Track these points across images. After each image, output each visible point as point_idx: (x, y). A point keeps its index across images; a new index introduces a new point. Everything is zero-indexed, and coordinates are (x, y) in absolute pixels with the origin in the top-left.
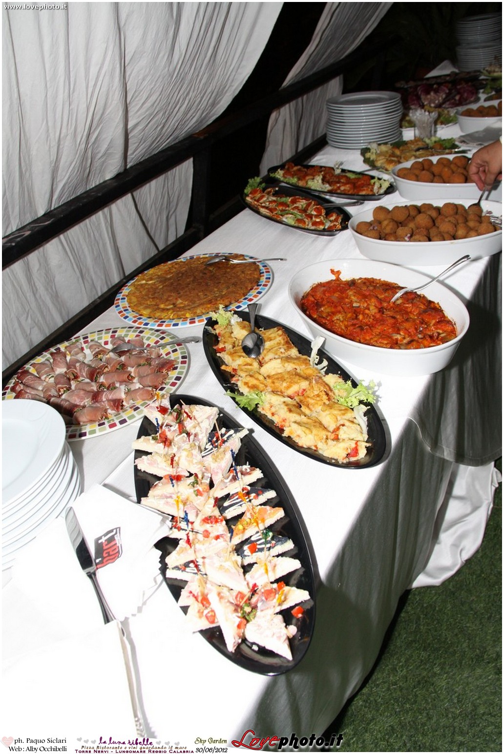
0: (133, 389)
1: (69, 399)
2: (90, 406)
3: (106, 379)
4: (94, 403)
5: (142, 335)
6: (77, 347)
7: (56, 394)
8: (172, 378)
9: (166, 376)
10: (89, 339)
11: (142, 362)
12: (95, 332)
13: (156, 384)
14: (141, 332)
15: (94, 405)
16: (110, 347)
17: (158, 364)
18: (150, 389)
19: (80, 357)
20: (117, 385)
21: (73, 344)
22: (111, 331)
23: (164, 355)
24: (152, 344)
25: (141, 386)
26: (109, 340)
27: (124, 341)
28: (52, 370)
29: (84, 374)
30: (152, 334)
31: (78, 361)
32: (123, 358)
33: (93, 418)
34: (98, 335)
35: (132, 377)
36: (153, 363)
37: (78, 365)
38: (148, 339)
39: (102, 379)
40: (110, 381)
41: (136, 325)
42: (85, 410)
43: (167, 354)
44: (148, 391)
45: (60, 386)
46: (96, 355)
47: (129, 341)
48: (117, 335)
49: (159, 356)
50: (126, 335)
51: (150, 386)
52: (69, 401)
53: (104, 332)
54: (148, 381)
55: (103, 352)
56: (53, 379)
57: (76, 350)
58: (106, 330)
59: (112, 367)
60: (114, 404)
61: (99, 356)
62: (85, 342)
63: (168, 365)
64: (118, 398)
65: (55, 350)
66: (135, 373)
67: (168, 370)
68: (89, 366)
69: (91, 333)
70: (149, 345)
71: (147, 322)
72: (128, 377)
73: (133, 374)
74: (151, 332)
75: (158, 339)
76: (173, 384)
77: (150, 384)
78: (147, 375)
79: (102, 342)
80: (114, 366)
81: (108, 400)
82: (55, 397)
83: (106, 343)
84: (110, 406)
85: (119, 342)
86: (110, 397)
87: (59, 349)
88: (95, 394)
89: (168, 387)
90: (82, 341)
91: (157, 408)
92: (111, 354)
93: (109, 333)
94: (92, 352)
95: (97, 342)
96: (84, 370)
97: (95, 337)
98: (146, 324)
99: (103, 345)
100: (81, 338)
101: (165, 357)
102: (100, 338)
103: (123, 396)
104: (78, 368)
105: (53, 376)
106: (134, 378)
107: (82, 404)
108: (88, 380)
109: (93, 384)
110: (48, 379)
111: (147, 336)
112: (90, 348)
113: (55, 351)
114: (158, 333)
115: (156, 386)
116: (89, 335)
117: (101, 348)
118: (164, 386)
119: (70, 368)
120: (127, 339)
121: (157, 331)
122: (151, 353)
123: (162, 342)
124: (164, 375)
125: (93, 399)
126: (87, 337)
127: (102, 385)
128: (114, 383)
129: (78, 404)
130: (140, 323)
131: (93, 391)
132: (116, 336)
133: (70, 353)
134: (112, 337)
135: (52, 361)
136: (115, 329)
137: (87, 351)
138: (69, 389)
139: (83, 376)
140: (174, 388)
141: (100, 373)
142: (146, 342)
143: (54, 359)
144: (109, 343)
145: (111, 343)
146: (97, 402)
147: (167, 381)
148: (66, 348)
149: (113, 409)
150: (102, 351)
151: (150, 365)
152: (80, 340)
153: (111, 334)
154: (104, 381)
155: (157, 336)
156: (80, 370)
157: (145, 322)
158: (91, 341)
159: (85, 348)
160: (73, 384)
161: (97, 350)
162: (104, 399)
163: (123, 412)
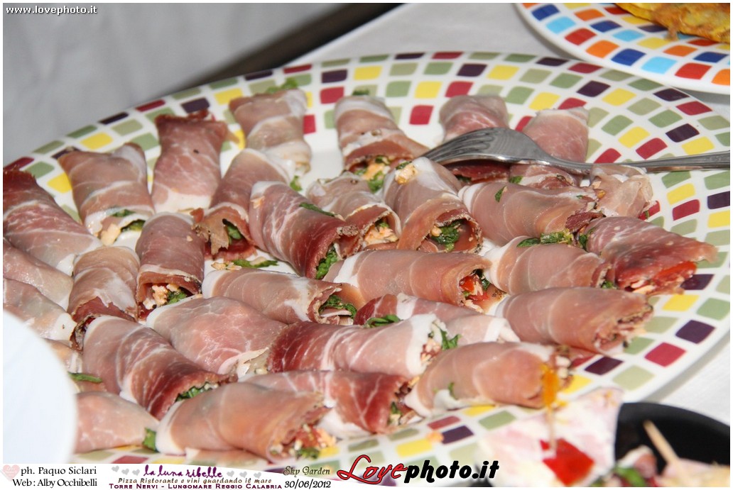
0: (468, 339)
1: (174, 333)
2: (252, 384)
3: (366, 275)
4: (279, 368)
5: (591, 102)
6: (284, 109)
7: (126, 300)
8: (666, 322)
9: (636, 314)
10: (349, 86)
11: (552, 224)
12: (383, 58)
13: (583, 336)
14: (593, 89)
15: (273, 383)
16: (431, 135)
17: (620, 247)
18: (543, 353)
19: (284, 160)
20: (405, 310)
21: (274, 92)
22: (458, 64)
23: (666, 212)
24: (629, 153)
25: (511, 336)
26: (438, 101)
27: (501, 116)
28: (148, 199)
29: (277, 237)
30: (639, 108)
31: (267, 173)
32: (469, 194)
33: (249, 439)
34: (395, 70)
35: (488, 286)
36: (597, 239)
37: (260, 188)
38: (617, 125)
39: (347, 274)
40: (380, 289)
41: (581, 51)
42: (224, 396)
43: (680, 212)
44: (531, 362)
45: (154, 269)
46: (360, 161)
47: (526, 120)
48: (478, 84)
49: (643, 216)
50: (520, 95)
51: (548, 342)
52: (170, 342)
53: (422, 63)
54: (548, 314)
55: (397, 152)
56: (134, 236)
57: (274, 121)
58: (439, 55)
59: (409, 226)
60: (362, 396)
61: (374, 169)
62: (327, 97)
63: (667, 262)
64: (390, 368)
65: (187, 107)
66: (504, 268)
67: (660, 284)
68: (310, 205)
69: (365, 59)
70: (610, 157)
71: (633, 45)
72: (467, 282)
73: (492, 276)
74: (640, 95)
75: (661, 133)
76: (664, 355)
77: (552, 332)
78: (556, 290)
79: (404, 106)
80: (419, 221)
81: (344, 370)
82: (120, 314)
83: (420, 116)
84: (343, 400)
85: (475, 120)
86: (354, 360)
87: (203, 105)
88: (293, 334)
89: (632, 360)
90: (316, 87)
91: (545, 446)
92: (423, 170)
93: (443, 70)
94: (343, 145)
95: (381, 105)
96: (281, 215)
97: (380, 78)
98: (629, 57)
99: (404, 125)
100: (316, 73)
101: (669, 224)
102: (399, 89)
103: (414, 364)
104: (257, 204)
105: (140, 222)
106: (498, 293)
107: (223, 369)
108: (284, 268)
109: (301, 285)
110: (114, 229)
111: (614, 111)
112: (341, 123)
113: (182, 113)
114: (672, 106)
115: (578, 347)
116: (352, 68)
117: (386, 135)
118: (616, 352)
119: (226, 199)
120: (515, 114)
121: (669, 95)
122: (603, 196)
123: (675, 149)
124: (632, 304)
125: (278, 354)
126: (341, 75)
127: (335, 299)
128: (390, 301)
129: (208, 363)
130: (602, 49)
131: (287, 318)
132: (473, 92)
133: (247, 129)
134: (456, 90)
135: (154, 153)
136: (477, 55)
137: (324, 141)
138: (190, 288)
139: (268, 246)
140: (661, 375)
141: (349, 243)
142: (601, 139)
143: (166, 147)
144: (435, 117)
145: (443, 118)
146: (292, 368)
147: (640, 332)
148: (234, 105)
149: (350, 417)
150: (388, 147)
151: (585, 244)
152: (307, 80)
153: (452, 76)
154: (354, 282)
155: (658, 121)
156: (265, 216)
157: (623, 45)
158: (357, 93)
159: (320, 123)
160: (214, 272)
161: (368, 140)
162: (326, 364)
163: (396, 437)
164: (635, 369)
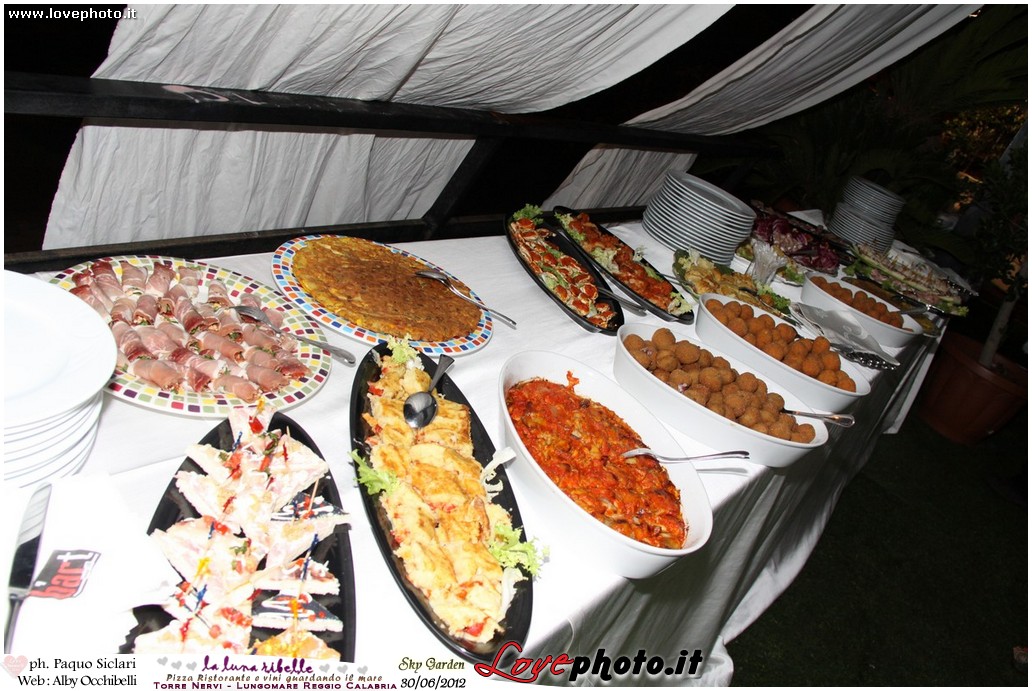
0: (233, 373)
1: (142, 335)
2: (163, 362)
3: (207, 339)
4: (172, 361)
5: (286, 311)
6: (195, 276)
7: (129, 318)
8: (292, 389)
9: (285, 383)
10: (216, 276)
11: (267, 346)
12: (229, 271)
13: (267, 385)
14: (288, 307)
15: (170, 365)
16: (236, 301)
17: (285, 361)
18: (256, 387)
19: (190, 291)
20: (216, 356)
21: (192, 268)
22: (251, 282)
23: (299, 354)
24: (293, 331)
25: (246, 377)
26: (242, 292)
27: (259, 304)
28: (144, 286)
29: (182, 316)
30: (300, 319)
31: (184, 294)
32: (244, 326)
33: (158, 381)
34: (231, 277)
35: (241, 357)
36: (279, 355)
37: (181, 298)
38: (292, 321)
39: (201, 336)
40: (210, 346)
41: (287, 294)
42: (154, 364)
43: (303, 355)
44: (252, 389)
45: (141, 311)
46: (213, 301)
47: (265, 309)
48: (255, 291)
49: (292, 352)
50: (266, 300)
51: (257, 384)
52: (140, 338)
53: (240, 278)
54: (259, 375)
55: (224, 302)
56: (138, 297)
57: (191, 278)
58: (245, 277)
59: (224, 329)
60: (197, 379)
61: (216, 305)
62: (209, 276)
63: (297, 371)
64: (207, 373)
65: (165, 262)
66: (248, 354)
67: (293, 377)
68: (195, 309)
69: (223, 269)
70: (287, 329)
71: (302, 298)
72: (237, 354)
73: (244, 355)
74: (301, 315)
75: (304, 329)
76: (289, 399)
77: (259, 381)
78: (263, 367)
79: (231, 289)
80: (227, 328)
81: (193, 369)
82: (126, 322)
83: (235, 294)
84: (190, 378)
85: (252, 303)
86: (197, 366)
87: (170, 263)
88: (180, 350)
89: (280, 398)
90: (206, 272)
91: (251, 418)
92: (233, 313)
93: (247, 283)
94: (210, 294)
95: (224, 285)
96: (186, 309)
97: (226, 277)
98: (300, 301)
99: (229, 294)
100: (208, 267)
101: (299, 358)
102: (232, 283)
103: (215, 375)
104: (179, 303)
105: (140, 293)
106: (244, 360)
107: (154, 353)
108: (181, 327)
109: (186, 335)
110: (131, 292)
111: (292, 316)
112: (211, 287)
113: (163, 264)
114: (309, 322)
115: (265, 387)
116: (219, 270)
117: (224, 296)
118: (276, 394)
119: (169, 297)
120: (263, 305)
121: (309, 318)
122: (284, 342)
123: (306, 336)
124: (285, 380)
125: (173, 355)
126: (215, 271)
127: (195, 343)
128: (213, 351)
129: (150, 349)
130: (294, 296)
131: (179, 345)
132: (252, 293)
133: (181, 277)
134: (248, 290)
135: (151, 272)
136: (257, 282)
137: (204, 289)
138: (150, 322)
139: (178, 317)
140: (287, 405)
141: (204, 327)
142: (286, 324)
143: (155, 273)
144: (239, 296)
145: (241, 298)
146: (176, 361)
147: (284, 390)
148: (180, 268)
149: (191, 385)
150: (223, 300)
151: (274, 355)
152: (204, 269)
153: (248, 286)
154: (202, 340)
155: (305, 325)
156: (180, 308)
157: (300, 297)
158: (218, 279)
159: (204, 283)
160: (159, 319)
161: (218, 295)
162: (187, 364)
163: (203, 396)
164: (280, 401)
